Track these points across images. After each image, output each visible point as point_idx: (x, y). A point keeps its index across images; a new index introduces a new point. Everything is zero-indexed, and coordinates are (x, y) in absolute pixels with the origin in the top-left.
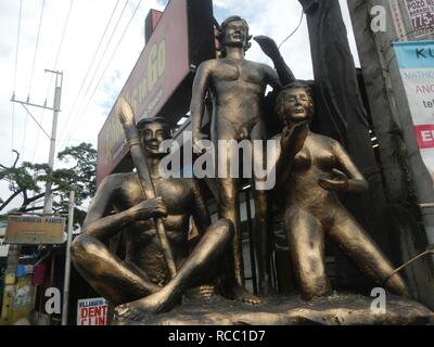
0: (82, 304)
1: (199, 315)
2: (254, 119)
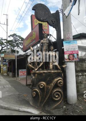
0: (20, 71)
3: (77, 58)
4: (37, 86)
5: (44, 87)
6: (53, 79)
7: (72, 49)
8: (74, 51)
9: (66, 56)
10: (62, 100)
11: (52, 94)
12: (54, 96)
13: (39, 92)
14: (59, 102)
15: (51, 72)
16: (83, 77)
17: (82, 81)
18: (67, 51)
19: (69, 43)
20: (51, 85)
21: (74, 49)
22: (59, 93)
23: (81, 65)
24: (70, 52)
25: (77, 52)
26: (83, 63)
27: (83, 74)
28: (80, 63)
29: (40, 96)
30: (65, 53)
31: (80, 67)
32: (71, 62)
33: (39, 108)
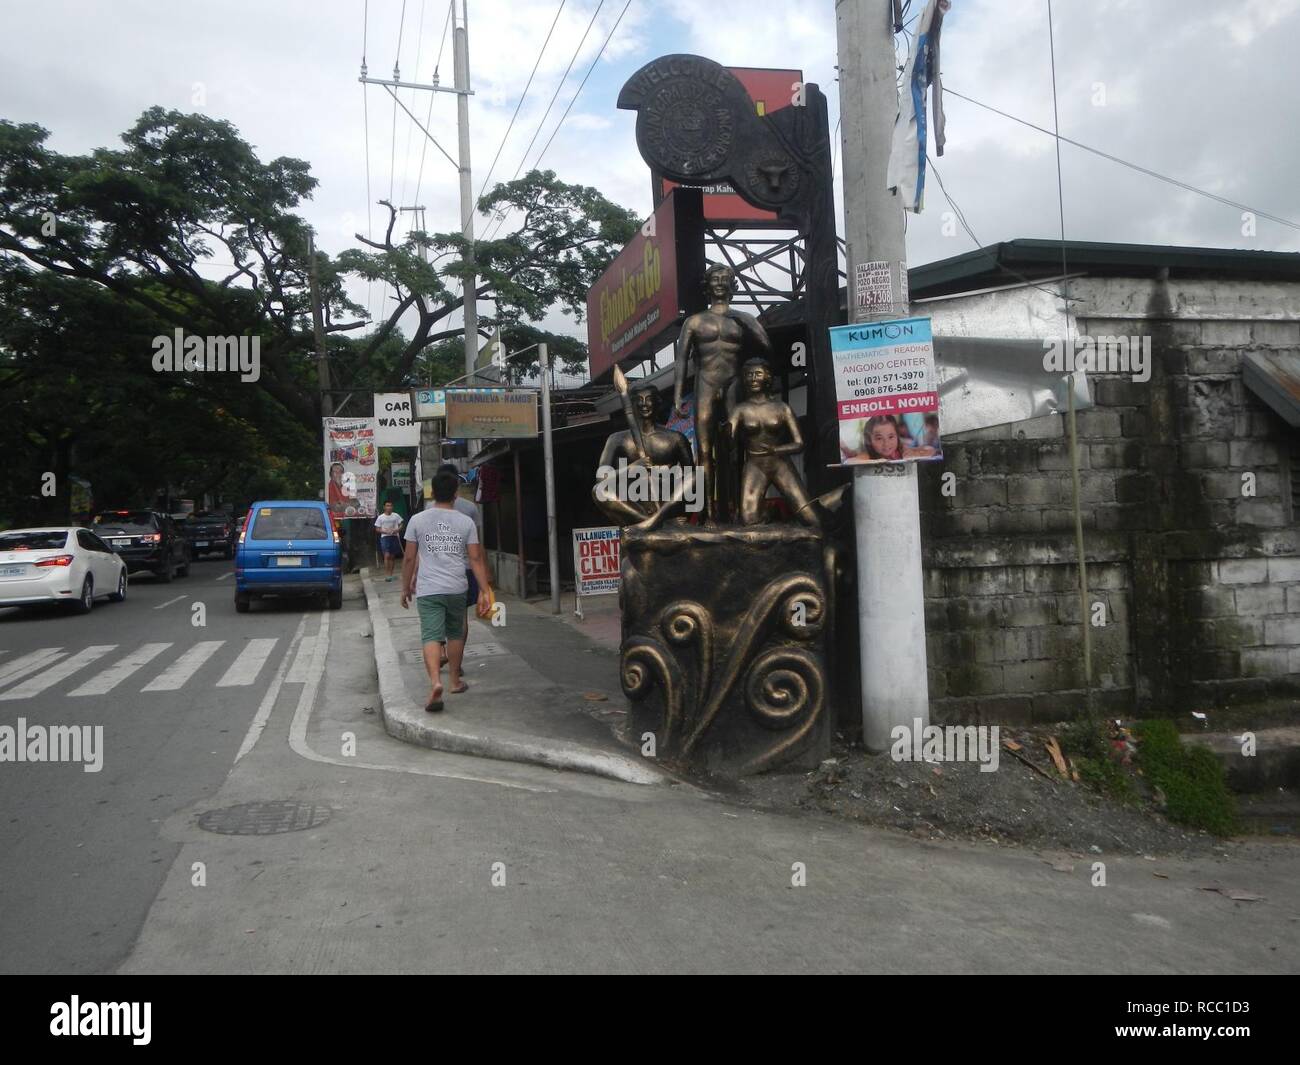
0: (579, 536)
1: (669, 534)
2: (731, 378)
3: (930, 443)
4: (654, 630)
5: (695, 637)
6: (760, 584)
7: (894, 383)
8: (903, 397)
9: (850, 434)
10: (819, 721)
11: (747, 679)
12: (762, 690)
13: (664, 665)
14: (795, 732)
15: (745, 539)
16: (1019, 579)
17: (1005, 611)
18: (861, 397)
19: (871, 335)
20: (740, 625)
21: (908, 381)
22: (797, 676)
23: (1004, 486)
24: (880, 403)
25: (927, 404)
26: (1018, 476)
27: (1020, 558)
28: (995, 476)
29: (670, 691)
30: (844, 413)
31: (996, 507)
32: (885, 472)
33: (665, 762)
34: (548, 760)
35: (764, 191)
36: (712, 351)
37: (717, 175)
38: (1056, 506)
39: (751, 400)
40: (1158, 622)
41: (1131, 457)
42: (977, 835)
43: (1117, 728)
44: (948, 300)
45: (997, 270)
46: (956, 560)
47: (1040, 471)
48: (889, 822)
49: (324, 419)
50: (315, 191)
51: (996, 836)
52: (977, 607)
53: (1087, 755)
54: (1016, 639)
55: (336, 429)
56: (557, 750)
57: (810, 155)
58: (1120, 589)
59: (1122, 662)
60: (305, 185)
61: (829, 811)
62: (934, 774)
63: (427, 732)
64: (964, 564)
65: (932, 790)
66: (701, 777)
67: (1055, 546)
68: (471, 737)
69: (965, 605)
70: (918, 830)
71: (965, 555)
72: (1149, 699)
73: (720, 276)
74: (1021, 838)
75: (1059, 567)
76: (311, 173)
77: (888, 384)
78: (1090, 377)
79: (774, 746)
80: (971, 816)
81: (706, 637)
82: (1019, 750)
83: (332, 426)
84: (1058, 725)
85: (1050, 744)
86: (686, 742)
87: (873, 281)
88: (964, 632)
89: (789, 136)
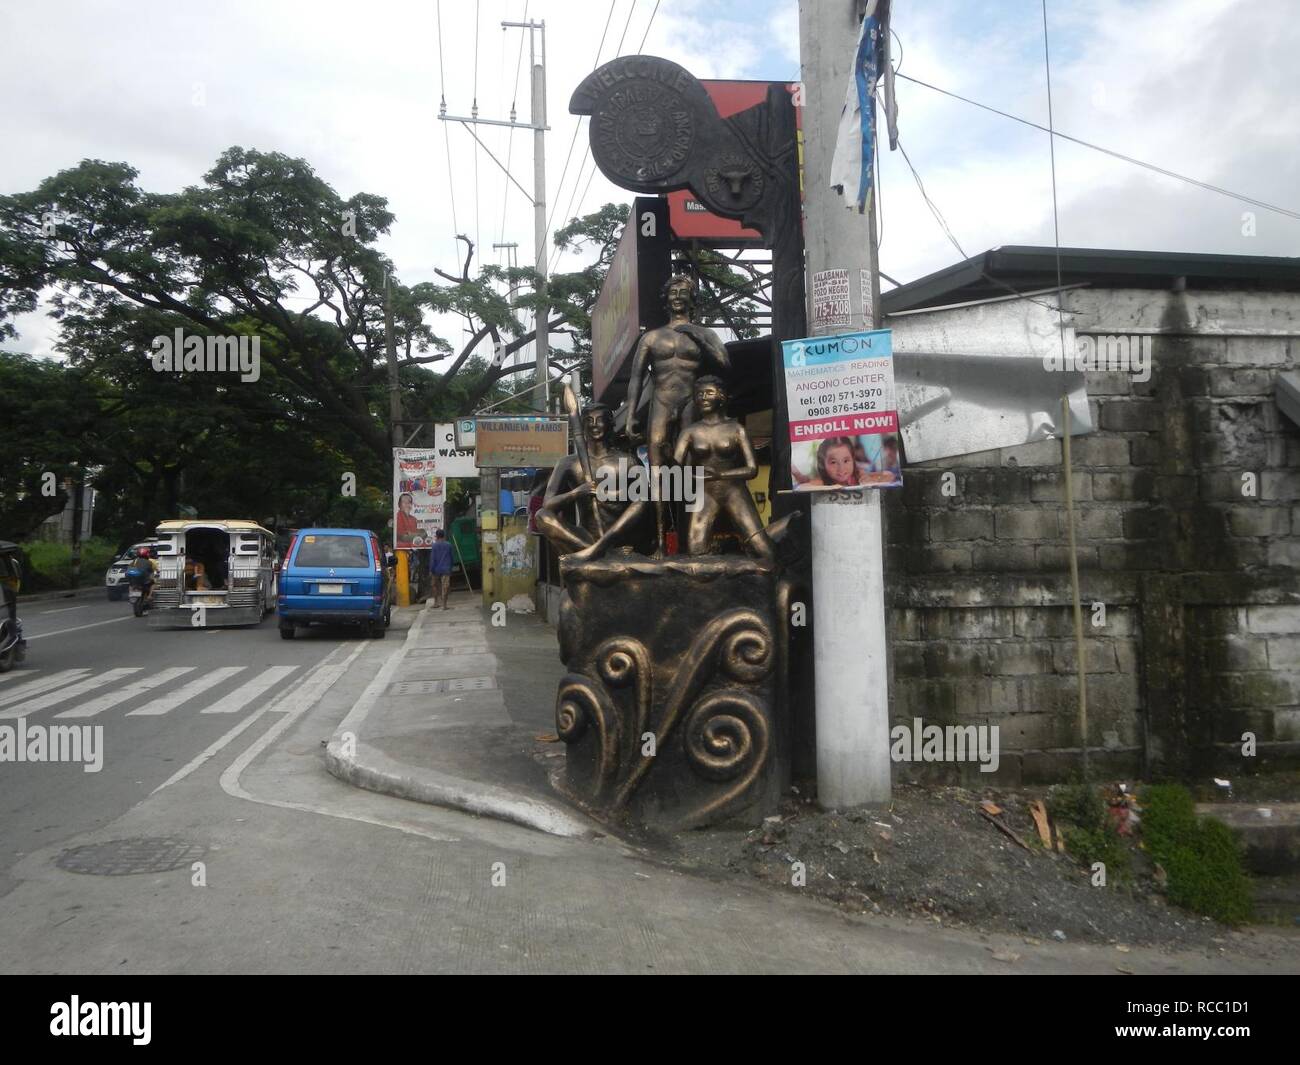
1: (607, 564)
3: (889, 468)
4: (590, 668)
5: (632, 676)
6: (702, 621)
7: (850, 402)
8: (859, 417)
9: (802, 457)
10: (762, 773)
11: (687, 724)
12: (701, 736)
13: (598, 706)
14: (737, 784)
15: (686, 571)
16: (1008, 622)
17: (991, 657)
18: (814, 417)
19: (827, 350)
20: (680, 665)
21: (864, 400)
22: (740, 723)
23: (992, 518)
24: (835, 423)
25: (885, 424)
26: (1007, 507)
27: (1007, 599)
28: (980, 507)
29: (604, 734)
30: (797, 434)
31: (980, 542)
32: (840, 500)
33: (597, 812)
34: (467, 805)
35: (724, 198)
36: (666, 369)
37: (674, 181)
38: (1054, 542)
39: (704, 420)
40: (1173, 675)
41: (1142, 488)
42: (918, 911)
43: (1120, 793)
44: (928, 313)
45: (983, 281)
46: (934, 599)
47: (1034, 502)
48: (819, 891)
49: (395, 449)
50: (392, 227)
51: (940, 914)
52: (958, 652)
53: (1079, 824)
54: (1003, 689)
55: (406, 460)
56: (478, 794)
57: (774, 158)
58: (1128, 636)
59: (1129, 719)
60: (383, 220)
61: (758, 876)
62: (881, 838)
63: (355, 770)
64: (943, 604)
65: (876, 858)
66: (634, 830)
67: (1050, 586)
68: (395, 776)
69: (945, 649)
70: (850, 903)
71: (945, 593)
72: (1161, 762)
73: (678, 289)
74: (970, 917)
75: (1055, 610)
76: (389, 209)
77: (844, 402)
78: (1092, 398)
79: (713, 800)
80: (914, 889)
81: (643, 677)
82: (1000, 814)
83: (401, 456)
84: (1052, 788)
85: (1037, 809)
86: (621, 790)
87: (830, 290)
88: (943, 680)
89: (753, 139)
